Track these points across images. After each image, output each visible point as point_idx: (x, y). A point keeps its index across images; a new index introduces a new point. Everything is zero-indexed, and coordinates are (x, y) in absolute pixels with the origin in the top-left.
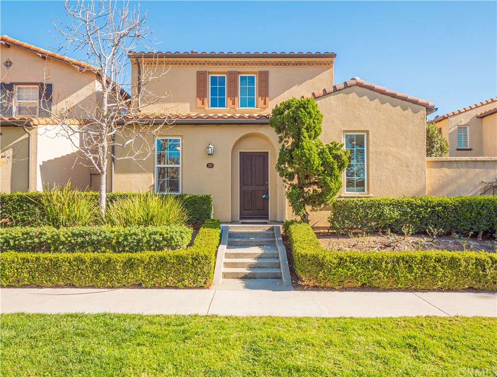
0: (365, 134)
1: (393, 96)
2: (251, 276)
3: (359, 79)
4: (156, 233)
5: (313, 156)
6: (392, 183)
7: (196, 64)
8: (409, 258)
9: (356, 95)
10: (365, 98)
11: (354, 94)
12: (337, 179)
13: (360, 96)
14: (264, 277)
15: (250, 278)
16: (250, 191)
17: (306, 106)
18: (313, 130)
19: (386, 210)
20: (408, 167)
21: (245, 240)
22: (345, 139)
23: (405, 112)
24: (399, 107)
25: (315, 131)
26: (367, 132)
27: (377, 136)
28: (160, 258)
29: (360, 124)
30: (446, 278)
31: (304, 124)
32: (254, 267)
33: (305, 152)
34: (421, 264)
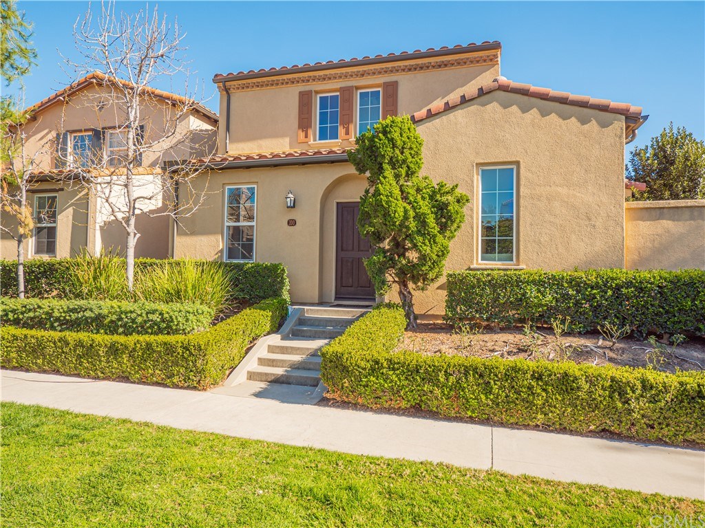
0: (514, 167)
1: (563, 101)
2: (284, 379)
3: (505, 79)
4: (153, 312)
5: (393, 205)
6: (559, 246)
7: (298, 82)
8: (485, 368)
9: (498, 105)
10: (514, 108)
11: (495, 104)
12: (434, 241)
13: (505, 107)
14: (302, 382)
15: (283, 383)
16: (350, 260)
17: (388, 129)
18: (404, 166)
19: (532, 292)
20: (590, 220)
21: (321, 329)
22: (480, 178)
23: (585, 126)
24: (573, 119)
25: (408, 167)
26: (517, 163)
27: (533, 169)
28: (147, 344)
29: (505, 151)
30: (553, 409)
31: (383, 156)
32: (298, 368)
33: (381, 199)
34: (507, 380)
